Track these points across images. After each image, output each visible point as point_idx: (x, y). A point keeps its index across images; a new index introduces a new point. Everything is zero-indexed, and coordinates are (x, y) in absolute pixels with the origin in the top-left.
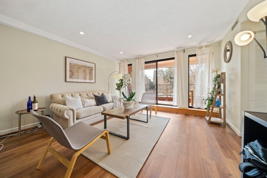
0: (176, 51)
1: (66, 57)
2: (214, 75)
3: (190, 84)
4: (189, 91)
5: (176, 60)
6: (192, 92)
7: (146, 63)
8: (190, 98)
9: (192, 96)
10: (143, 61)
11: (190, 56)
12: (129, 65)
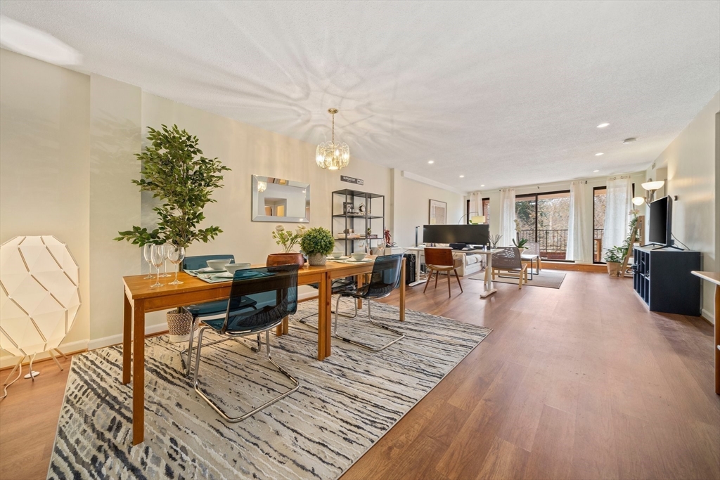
0: (572, 183)
1: (430, 200)
2: (631, 218)
3: (596, 228)
4: (594, 239)
5: (572, 193)
6: (600, 241)
7: (517, 196)
8: (596, 253)
9: (598, 250)
10: (513, 194)
11: (595, 189)
12: (483, 199)
